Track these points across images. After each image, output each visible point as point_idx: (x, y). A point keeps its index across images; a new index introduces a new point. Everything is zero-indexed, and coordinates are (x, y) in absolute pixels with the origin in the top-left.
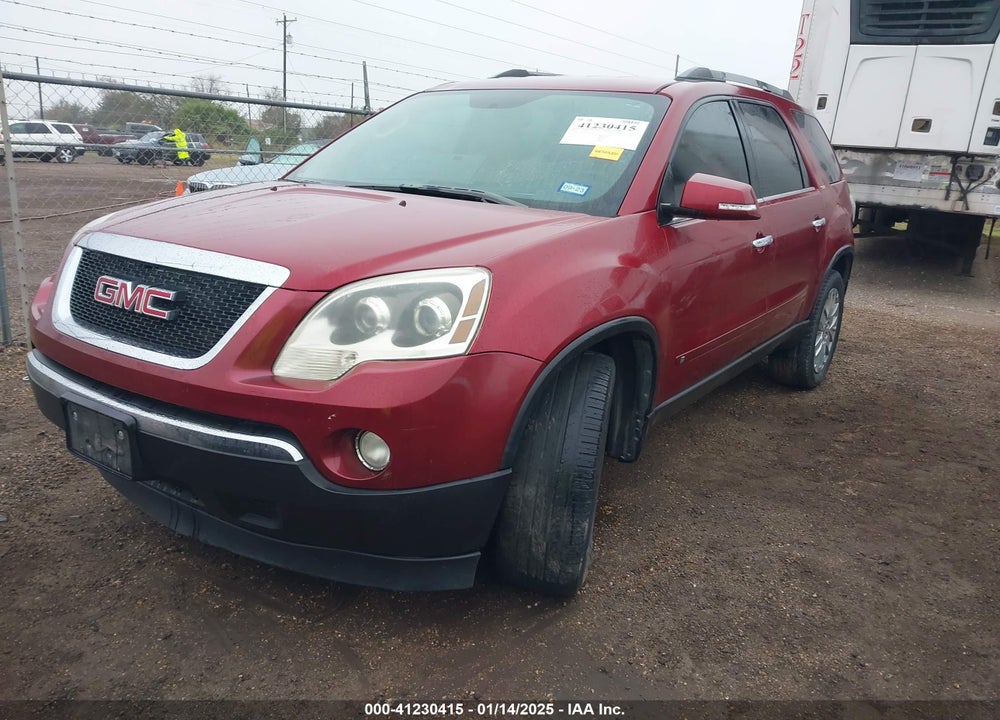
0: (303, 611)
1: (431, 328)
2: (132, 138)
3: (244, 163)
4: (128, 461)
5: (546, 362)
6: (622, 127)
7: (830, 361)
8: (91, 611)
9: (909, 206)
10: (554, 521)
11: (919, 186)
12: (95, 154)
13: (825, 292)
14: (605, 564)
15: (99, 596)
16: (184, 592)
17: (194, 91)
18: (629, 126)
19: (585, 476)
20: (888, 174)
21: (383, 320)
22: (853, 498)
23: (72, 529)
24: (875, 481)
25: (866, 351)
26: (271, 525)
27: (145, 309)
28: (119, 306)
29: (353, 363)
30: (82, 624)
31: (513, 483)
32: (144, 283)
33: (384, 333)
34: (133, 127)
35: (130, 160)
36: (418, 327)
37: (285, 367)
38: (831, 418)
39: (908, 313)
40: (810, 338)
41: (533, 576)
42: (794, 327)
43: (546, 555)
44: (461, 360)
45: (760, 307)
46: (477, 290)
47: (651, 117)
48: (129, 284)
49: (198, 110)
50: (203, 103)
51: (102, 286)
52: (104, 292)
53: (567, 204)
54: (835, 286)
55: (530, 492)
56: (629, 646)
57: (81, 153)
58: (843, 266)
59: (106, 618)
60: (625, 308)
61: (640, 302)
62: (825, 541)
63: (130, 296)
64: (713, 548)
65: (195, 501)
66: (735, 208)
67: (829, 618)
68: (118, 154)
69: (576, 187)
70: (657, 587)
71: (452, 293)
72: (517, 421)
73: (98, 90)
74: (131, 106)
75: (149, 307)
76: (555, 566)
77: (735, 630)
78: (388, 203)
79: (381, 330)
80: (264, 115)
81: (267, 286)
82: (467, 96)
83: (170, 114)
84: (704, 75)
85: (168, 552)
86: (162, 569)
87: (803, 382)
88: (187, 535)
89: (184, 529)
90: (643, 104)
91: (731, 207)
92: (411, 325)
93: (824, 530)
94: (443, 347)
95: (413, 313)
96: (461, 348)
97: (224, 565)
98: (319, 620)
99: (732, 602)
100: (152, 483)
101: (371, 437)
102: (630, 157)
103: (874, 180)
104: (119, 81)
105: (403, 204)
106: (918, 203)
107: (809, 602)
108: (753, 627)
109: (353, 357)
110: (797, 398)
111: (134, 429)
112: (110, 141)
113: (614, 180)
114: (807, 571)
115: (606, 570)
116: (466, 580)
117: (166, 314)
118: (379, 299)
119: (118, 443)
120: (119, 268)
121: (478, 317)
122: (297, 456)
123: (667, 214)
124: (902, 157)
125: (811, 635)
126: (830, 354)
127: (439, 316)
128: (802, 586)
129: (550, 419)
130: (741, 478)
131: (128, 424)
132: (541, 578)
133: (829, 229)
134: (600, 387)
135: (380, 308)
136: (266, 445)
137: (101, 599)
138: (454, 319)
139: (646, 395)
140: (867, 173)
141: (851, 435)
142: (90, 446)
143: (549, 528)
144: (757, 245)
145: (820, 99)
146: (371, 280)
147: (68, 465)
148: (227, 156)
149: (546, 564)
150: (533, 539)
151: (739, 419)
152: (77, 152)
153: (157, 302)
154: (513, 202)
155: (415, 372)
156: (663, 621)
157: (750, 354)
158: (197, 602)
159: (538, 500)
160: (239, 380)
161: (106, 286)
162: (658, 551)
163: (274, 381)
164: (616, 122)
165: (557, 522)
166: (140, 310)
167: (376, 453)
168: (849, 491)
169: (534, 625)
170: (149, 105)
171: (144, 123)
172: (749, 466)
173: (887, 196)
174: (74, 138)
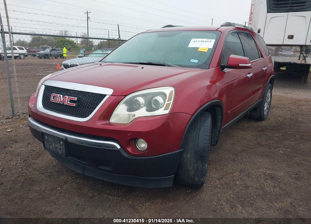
0: (118, 195)
1: (158, 106)
2: (42, 51)
3: (79, 57)
4: (64, 151)
5: (193, 115)
6: (207, 41)
7: (268, 111)
8: (53, 198)
9: (288, 62)
10: (196, 165)
11: (290, 56)
12: (31, 56)
13: (267, 90)
14: (209, 178)
15: (54, 193)
16: (80, 191)
17: (60, 35)
18: (209, 41)
19: (206, 150)
20: (281, 53)
21: (142, 104)
22: (282, 154)
23: (43, 172)
24: (288, 148)
25: (278, 108)
26: (109, 169)
27: (67, 103)
28: (59, 103)
29: (134, 118)
30: (50, 202)
31: (183, 153)
32: (66, 95)
33: (143, 108)
34: (42, 47)
35: (42, 57)
36: (153, 106)
37: (113, 120)
38: (271, 129)
39: (289, 95)
40: (263, 104)
41: (190, 182)
42: (258, 101)
43: (194, 175)
44: (167, 116)
45: (250, 95)
46: (171, 93)
47: (215, 38)
48: (61, 96)
49: (62, 41)
50: (63, 39)
51: (53, 97)
52: (53, 99)
53: (192, 66)
54: (270, 88)
55: (188, 156)
56: (221, 203)
57: (26, 56)
58: (272, 82)
59: (57, 200)
60: (212, 98)
61: (216, 95)
62: (276, 168)
63: (62, 99)
64: (241, 171)
65: (84, 163)
66: (244, 65)
67: (282, 192)
68: (38, 56)
69: (195, 60)
70: (226, 184)
71: (163, 95)
72: (184, 134)
73: (30, 36)
74: (41, 41)
75: (69, 103)
76: (197, 179)
77: (253, 197)
78: (138, 68)
79: (142, 107)
80: (82, 42)
81: (106, 95)
82: (156, 34)
83: (53, 43)
84: (229, 24)
85: (73, 179)
86: (72, 184)
87: (261, 118)
88: (81, 173)
89: (80, 171)
90: (212, 34)
91: (243, 65)
92: (151, 105)
93: (275, 164)
94: (161, 112)
95: (151, 102)
96: (167, 112)
97: (91, 182)
98: (123, 198)
99: (250, 188)
100: (70, 157)
101: (141, 140)
102: (211, 50)
103: (276, 55)
104: (37, 33)
105: (143, 68)
106: (290, 61)
107: (274, 187)
108: (258, 196)
109: (134, 116)
110: (259, 123)
111: (66, 141)
112: (35, 52)
113: (207, 58)
114: (272, 177)
115: (210, 179)
116: (170, 184)
117: (74, 105)
118: (141, 98)
119: (61, 145)
120: (57, 91)
121: (172, 102)
122: (119, 147)
123: (223, 67)
124: (285, 47)
125: (277, 198)
126: (268, 109)
127: (160, 102)
128: (272, 182)
129: (193, 133)
130: (246, 149)
131: (64, 139)
132: (192, 183)
133: (267, 71)
134: (208, 122)
135: (141, 100)
136: (109, 144)
137: (55, 194)
138: (164, 103)
139: (219, 124)
140: (274, 53)
141: (278, 134)
142: (51, 147)
143: (195, 167)
144: (249, 76)
145: (258, 30)
146: (138, 92)
147: (38, 152)
148: (71, 55)
149: (194, 178)
150: (190, 171)
151: (242, 131)
152: (25, 56)
153: (71, 101)
154: (177, 66)
155: (154, 120)
156: (230, 194)
157: (247, 110)
158: (85, 194)
159: (191, 158)
160: (100, 124)
161: (54, 97)
162: (225, 173)
163: (110, 124)
164: (205, 40)
165: (197, 165)
166: (66, 104)
167: (142, 145)
168: (281, 152)
169: (190, 197)
170: (46, 40)
171: (45, 46)
172: (248, 145)
173: (281, 60)
174: (24, 51)
